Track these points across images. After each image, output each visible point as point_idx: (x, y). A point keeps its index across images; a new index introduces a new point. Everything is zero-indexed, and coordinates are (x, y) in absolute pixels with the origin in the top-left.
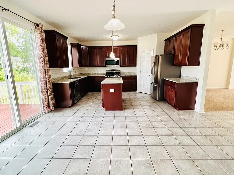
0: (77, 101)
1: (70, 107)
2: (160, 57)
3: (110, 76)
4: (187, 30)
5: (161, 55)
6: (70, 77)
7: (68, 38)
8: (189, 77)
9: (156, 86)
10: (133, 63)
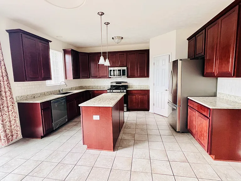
0: (58, 128)
1: (42, 137)
2: (180, 63)
3: (114, 91)
4: (223, 15)
5: (181, 60)
6: (60, 92)
7: (51, 41)
8: (235, 97)
9: (175, 108)
10: (144, 73)
